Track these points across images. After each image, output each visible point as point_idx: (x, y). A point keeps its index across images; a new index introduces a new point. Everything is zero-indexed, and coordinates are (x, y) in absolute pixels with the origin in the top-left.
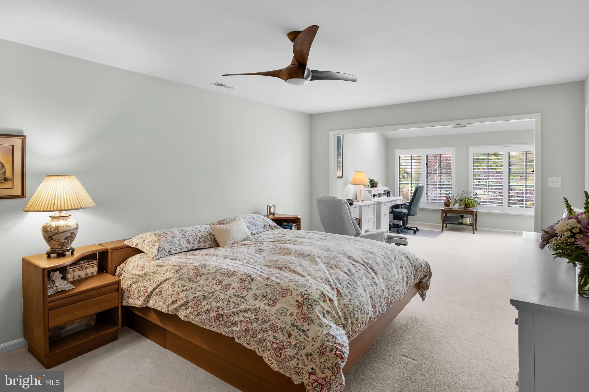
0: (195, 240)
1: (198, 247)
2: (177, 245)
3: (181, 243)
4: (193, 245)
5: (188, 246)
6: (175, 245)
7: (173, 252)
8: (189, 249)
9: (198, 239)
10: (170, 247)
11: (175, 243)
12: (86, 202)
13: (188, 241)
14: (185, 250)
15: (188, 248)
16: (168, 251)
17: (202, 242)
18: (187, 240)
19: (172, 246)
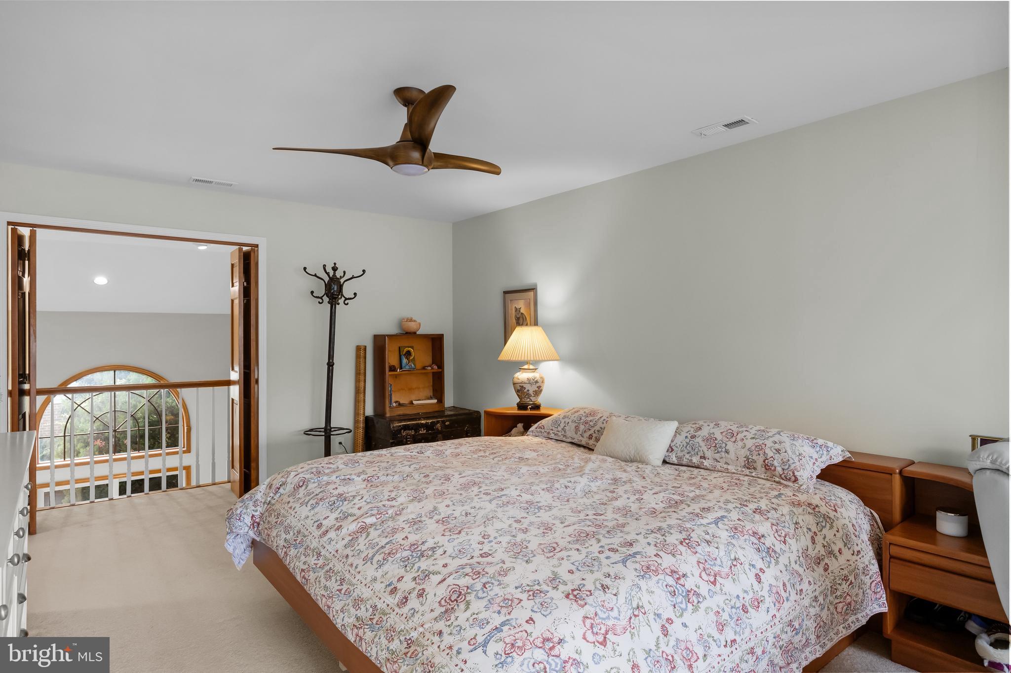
0: (585, 431)
1: (583, 443)
2: (560, 429)
3: (567, 428)
4: (581, 438)
5: (575, 436)
6: (557, 428)
7: (552, 436)
8: (573, 441)
9: (591, 432)
10: (551, 428)
11: (559, 425)
12: (520, 354)
13: (577, 429)
14: (569, 440)
15: (573, 439)
16: (548, 431)
17: (593, 438)
18: (576, 427)
19: (554, 428)
